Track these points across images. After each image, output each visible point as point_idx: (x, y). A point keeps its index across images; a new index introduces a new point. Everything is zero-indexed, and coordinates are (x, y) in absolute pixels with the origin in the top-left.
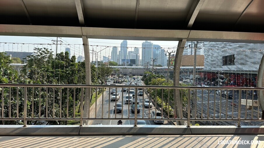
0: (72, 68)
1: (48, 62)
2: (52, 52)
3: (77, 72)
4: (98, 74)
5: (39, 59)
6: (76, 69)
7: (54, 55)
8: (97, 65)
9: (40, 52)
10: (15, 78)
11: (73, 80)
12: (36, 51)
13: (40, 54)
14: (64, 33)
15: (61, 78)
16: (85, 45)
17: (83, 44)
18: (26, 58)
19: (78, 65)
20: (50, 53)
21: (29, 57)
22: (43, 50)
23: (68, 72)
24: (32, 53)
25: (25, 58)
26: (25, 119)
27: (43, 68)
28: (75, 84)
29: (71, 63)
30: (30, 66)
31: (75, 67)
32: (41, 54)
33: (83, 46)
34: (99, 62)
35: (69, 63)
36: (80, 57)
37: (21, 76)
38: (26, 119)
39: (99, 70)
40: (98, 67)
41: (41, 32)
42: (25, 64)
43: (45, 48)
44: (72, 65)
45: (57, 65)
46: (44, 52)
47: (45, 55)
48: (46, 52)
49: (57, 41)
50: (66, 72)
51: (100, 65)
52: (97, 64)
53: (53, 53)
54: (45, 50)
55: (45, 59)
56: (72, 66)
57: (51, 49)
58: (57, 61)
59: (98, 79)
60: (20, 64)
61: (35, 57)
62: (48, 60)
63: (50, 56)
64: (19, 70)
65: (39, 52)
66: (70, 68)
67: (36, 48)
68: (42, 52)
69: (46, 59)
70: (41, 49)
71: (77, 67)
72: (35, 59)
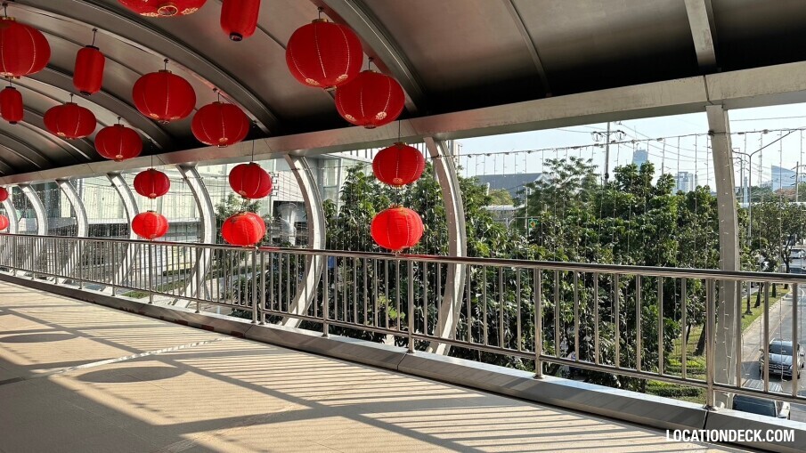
0: (658, 213)
1: (584, 197)
2: (595, 166)
3: (674, 225)
4: (753, 231)
5: (558, 189)
6: (672, 216)
7: (598, 175)
8: (746, 199)
9: (561, 169)
10: (502, 243)
11: (662, 252)
12: (548, 169)
13: (559, 178)
14: (647, 103)
15: (624, 245)
16: (718, 133)
17: (711, 133)
18: (524, 190)
19: (680, 204)
20: (589, 171)
21: (531, 185)
22: (569, 162)
23: (644, 227)
24: (538, 175)
25: (522, 192)
26: (537, 356)
27: (571, 214)
28: (669, 265)
29: (656, 197)
30: (535, 210)
31: (667, 210)
32: (563, 176)
33: (709, 137)
34: (753, 189)
35: (648, 198)
36: (683, 175)
37: (513, 238)
38: (541, 356)
39: (757, 219)
40: (754, 209)
41: (576, 113)
42: (522, 206)
43: (573, 159)
44: (658, 204)
45: (610, 206)
46: (570, 168)
47: (574, 177)
48: (577, 169)
49: (608, 132)
50: (637, 227)
51: (757, 200)
52: (746, 195)
53: (596, 171)
54: (573, 164)
55: (573, 189)
56: (658, 207)
57: (590, 160)
58: (610, 193)
59: (753, 249)
60: (510, 207)
61: (545, 185)
62: (583, 192)
63: (587, 179)
64: (508, 222)
65: (558, 172)
66: (652, 213)
67: (550, 161)
68: (565, 168)
69: (577, 191)
70: (563, 161)
71: (674, 209)
72: (547, 191)
